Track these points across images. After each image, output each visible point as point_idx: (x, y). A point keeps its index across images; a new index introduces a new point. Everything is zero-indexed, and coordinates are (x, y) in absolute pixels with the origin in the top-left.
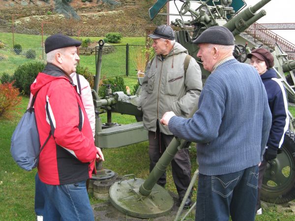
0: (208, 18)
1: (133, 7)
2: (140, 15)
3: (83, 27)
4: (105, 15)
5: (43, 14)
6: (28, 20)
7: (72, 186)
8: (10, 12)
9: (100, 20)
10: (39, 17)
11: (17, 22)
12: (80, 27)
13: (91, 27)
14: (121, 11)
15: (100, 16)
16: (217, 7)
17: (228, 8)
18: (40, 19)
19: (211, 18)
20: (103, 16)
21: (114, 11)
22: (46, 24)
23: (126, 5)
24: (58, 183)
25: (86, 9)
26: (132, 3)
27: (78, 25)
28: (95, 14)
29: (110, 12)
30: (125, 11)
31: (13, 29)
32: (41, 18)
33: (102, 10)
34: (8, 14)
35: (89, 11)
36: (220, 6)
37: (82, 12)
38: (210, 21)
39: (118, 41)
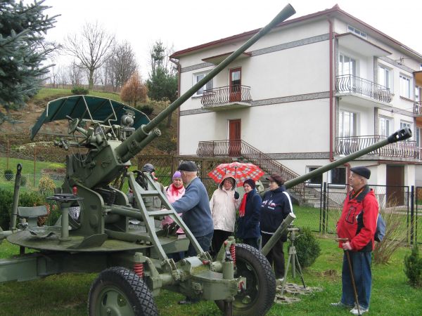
0: (100, 139)
5: (50, 141)
6: (33, 146)
8: (15, 137)
10: (45, 144)
11: (22, 147)
16: (113, 127)
17: (127, 128)
18: (46, 145)
19: (103, 139)
22: (52, 151)
31: (16, 154)
32: (48, 144)
34: (14, 139)
36: (117, 126)
38: (102, 142)
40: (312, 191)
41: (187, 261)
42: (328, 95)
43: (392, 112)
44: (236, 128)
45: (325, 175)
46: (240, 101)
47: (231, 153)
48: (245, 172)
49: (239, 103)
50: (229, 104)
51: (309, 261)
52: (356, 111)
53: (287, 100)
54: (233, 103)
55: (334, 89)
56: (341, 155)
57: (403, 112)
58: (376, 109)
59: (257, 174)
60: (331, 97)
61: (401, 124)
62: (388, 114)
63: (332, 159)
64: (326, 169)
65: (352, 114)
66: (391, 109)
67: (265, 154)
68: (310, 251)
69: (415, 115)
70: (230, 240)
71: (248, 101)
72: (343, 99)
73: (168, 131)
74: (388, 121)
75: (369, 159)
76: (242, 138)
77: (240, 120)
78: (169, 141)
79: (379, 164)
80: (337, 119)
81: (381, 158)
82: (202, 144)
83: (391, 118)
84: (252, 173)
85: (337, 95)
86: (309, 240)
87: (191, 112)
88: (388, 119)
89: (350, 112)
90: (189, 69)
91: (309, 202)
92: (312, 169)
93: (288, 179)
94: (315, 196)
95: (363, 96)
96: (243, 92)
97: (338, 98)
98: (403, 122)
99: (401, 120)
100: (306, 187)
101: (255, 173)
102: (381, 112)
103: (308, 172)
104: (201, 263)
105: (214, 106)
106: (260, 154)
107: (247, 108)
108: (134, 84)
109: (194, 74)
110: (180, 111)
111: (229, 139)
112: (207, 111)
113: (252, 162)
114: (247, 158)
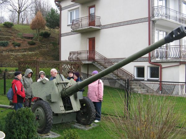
1: (45, 50)
2: (49, 54)
3: (10, 61)
7: (20, 103)
9: (22, 57)
12: (8, 61)
13: (15, 61)
14: (37, 52)
15: (22, 55)
20: (25, 55)
21: (33, 52)
23: (42, 48)
24: (17, 102)
25: (15, 51)
26: (45, 48)
27: (7, 60)
28: (19, 54)
29: (30, 52)
30: (40, 52)
35: (17, 52)
37: (12, 53)
42: (147, 20)
44: (92, 43)
46: (94, 26)
50: (87, 27)
53: (122, 24)
54: (90, 27)
55: (151, 16)
56: (157, 59)
60: (149, 21)
63: (150, 61)
65: (165, 33)
67: (108, 59)
71: (99, 26)
72: (157, 23)
76: (96, 49)
77: (95, 38)
79: (180, 64)
80: (153, 35)
81: (182, 60)
85: (153, 19)
87: (67, 34)
89: (163, 31)
90: (66, 8)
91: (135, 89)
92: (138, 68)
94: (140, 86)
95: (171, 20)
96: (96, 20)
97: (154, 22)
105: (78, 29)
106: (105, 59)
107: (99, 30)
108: (38, 19)
109: (69, 11)
110: (61, 34)
111: (88, 50)
112: (76, 33)
113: (100, 64)
114: (97, 62)
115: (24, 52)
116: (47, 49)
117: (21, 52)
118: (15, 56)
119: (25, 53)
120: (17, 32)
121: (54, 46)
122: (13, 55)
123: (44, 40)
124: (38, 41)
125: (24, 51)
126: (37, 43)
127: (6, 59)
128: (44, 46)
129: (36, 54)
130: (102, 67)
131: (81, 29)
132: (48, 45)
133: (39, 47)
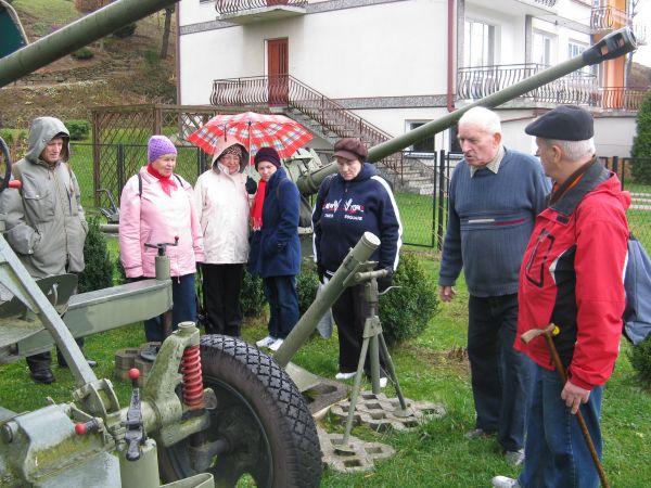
1: (125, 74)
2: (136, 88)
3: (24, 110)
4: (69, 88)
9: (59, 98)
12: (18, 110)
13: (40, 110)
14: (102, 80)
15: (59, 92)
20: (66, 90)
21: (88, 82)
23: (114, 70)
25: (34, 79)
26: (124, 67)
27: (15, 108)
28: (49, 87)
29: (80, 83)
30: (109, 82)
33: (66, 79)
35: (40, 82)
37: (26, 84)
39: (83, 135)
40: (416, 164)
41: (21, 430)
43: (556, 23)
44: (279, 54)
45: (438, 137)
46: (286, 4)
47: (272, 101)
48: (271, 133)
49: (283, 7)
50: (265, 9)
51: (412, 328)
52: (493, 22)
54: (272, 8)
56: (467, 101)
57: (573, 25)
58: (528, 18)
59: (297, 138)
61: (570, 46)
62: (549, 28)
63: (451, 107)
64: (440, 127)
65: (487, 27)
66: (554, 19)
67: (332, 100)
68: (415, 308)
69: (593, 32)
70: (182, 333)
71: (301, 4)
73: (163, 64)
74: (547, 41)
75: (518, 106)
76: (291, 71)
77: (286, 39)
78: (165, 81)
81: (540, 105)
82: (220, 85)
83: (554, 36)
84: (285, 134)
86: (412, 282)
87: (200, 28)
88: (549, 37)
89: (483, 23)
91: (411, 184)
92: (415, 125)
93: (373, 144)
94: (422, 174)
98: (573, 44)
99: (571, 40)
100: (406, 157)
101: (291, 134)
102: (536, 23)
103: (409, 131)
104: (71, 426)
105: (240, 13)
106: (323, 100)
110: (179, 27)
111: (266, 73)
112: (230, 24)
113: (308, 114)
114: (299, 108)
115: (61, 82)
116: (131, 73)
117: (51, 82)
118: (39, 94)
119: (67, 85)
120: (28, 21)
121: (151, 63)
122: (32, 92)
123: (119, 45)
124: (102, 46)
125: (62, 79)
126: (98, 54)
127: (11, 103)
128: (118, 62)
129: (98, 87)
130: (313, 121)
131: (249, 12)
132: (131, 60)
133: (105, 67)
